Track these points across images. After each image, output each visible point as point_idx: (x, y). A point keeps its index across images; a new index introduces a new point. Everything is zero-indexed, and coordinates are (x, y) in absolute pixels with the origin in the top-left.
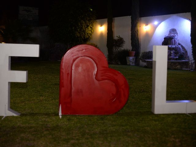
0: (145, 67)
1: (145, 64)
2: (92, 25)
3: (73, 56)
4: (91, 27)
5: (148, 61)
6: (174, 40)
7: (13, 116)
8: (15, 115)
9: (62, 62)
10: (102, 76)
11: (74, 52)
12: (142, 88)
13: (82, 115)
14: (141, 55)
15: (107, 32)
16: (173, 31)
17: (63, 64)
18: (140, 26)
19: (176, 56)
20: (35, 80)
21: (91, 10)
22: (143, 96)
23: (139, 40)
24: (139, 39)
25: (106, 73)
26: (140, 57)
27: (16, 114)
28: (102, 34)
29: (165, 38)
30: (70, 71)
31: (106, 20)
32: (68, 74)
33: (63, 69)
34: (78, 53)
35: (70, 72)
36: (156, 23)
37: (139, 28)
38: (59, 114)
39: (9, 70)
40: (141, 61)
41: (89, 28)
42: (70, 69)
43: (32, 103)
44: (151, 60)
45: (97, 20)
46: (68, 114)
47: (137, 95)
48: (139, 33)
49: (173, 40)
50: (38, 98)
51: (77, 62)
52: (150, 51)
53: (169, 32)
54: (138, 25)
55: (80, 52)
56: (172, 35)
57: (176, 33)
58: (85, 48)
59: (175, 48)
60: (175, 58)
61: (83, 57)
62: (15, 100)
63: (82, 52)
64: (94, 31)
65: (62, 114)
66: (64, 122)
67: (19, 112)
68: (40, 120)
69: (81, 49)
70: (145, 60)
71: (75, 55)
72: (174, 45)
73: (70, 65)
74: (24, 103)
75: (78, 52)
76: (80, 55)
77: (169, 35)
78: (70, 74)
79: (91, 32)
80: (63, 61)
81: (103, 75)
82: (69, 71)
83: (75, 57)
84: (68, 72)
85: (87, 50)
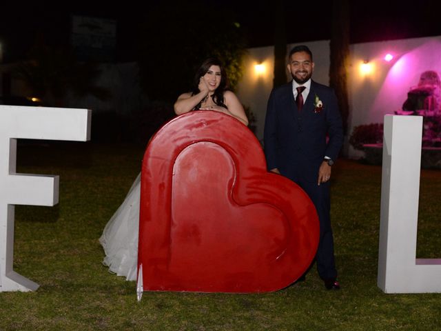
0: (362, 161)
1: (361, 154)
2: (239, 61)
3: (175, 141)
4: (236, 66)
5: (368, 148)
6: (433, 99)
7: (19, 293)
8: (23, 289)
9: (148, 156)
10: (249, 193)
11: (177, 130)
12: (354, 216)
13: (196, 293)
14: (351, 131)
15: (273, 77)
16: (430, 76)
17: (150, 160)
18: (351, 65)
19: (435, 137)
20: (96, 191)
21: (238, 25)
22: (357, 240)
23: (349, 97)
24: (349, 94)
25: (261, 186)
26: (349, 138)
27: (27, 287)
28: (260, 82)
29: (410, 94)
30: (166, 179)
31: (271, 49)
32: (162, 186)
33: (149, 173)
34: (187, 133)
35: (166, 181)
36: (389, 57)
37: (348, 70)
38: (138, 290)
39: (10, 174)
40: (351, 147)
41: (232, 67)
42: (167, 173)
43: (74, 254)
44: (375, 146)
45: (249, 50)
46: (161, 289)
47: (340, 237)
48: (348, 81)
49: (430, 97)
50: (93, 241)
51: (187, 156)
52: (374, 123)
53: (419, 78)
54: (348, 61)
55: (194, 129)
56: (427, 86)
57: (437, 81)
58: (208, 119)
59: (435, 116)
60: (434, 140)
61: (203, 143)
62: (36, 244)
63: (200, 129)
64: (242, 75)
65: (144, 289)
66: (146, 314)
67: (35, 281)
68: (87, 306)
69: (196, 123)
70: (361, 146)
71: (180, 136)
72: (432, 110)
73: (168, 163)
74: (55, 254)
75: (189, 131)
76: (193, 137)
77: (421, 87)
78: (166, 185)
79: (237, 76)
80: (149, 153)
81: (253, 190)
82: (163, 179)
83: (180, 143)
84: (161, 182)
85: (212, 124)
